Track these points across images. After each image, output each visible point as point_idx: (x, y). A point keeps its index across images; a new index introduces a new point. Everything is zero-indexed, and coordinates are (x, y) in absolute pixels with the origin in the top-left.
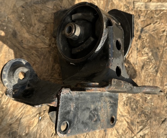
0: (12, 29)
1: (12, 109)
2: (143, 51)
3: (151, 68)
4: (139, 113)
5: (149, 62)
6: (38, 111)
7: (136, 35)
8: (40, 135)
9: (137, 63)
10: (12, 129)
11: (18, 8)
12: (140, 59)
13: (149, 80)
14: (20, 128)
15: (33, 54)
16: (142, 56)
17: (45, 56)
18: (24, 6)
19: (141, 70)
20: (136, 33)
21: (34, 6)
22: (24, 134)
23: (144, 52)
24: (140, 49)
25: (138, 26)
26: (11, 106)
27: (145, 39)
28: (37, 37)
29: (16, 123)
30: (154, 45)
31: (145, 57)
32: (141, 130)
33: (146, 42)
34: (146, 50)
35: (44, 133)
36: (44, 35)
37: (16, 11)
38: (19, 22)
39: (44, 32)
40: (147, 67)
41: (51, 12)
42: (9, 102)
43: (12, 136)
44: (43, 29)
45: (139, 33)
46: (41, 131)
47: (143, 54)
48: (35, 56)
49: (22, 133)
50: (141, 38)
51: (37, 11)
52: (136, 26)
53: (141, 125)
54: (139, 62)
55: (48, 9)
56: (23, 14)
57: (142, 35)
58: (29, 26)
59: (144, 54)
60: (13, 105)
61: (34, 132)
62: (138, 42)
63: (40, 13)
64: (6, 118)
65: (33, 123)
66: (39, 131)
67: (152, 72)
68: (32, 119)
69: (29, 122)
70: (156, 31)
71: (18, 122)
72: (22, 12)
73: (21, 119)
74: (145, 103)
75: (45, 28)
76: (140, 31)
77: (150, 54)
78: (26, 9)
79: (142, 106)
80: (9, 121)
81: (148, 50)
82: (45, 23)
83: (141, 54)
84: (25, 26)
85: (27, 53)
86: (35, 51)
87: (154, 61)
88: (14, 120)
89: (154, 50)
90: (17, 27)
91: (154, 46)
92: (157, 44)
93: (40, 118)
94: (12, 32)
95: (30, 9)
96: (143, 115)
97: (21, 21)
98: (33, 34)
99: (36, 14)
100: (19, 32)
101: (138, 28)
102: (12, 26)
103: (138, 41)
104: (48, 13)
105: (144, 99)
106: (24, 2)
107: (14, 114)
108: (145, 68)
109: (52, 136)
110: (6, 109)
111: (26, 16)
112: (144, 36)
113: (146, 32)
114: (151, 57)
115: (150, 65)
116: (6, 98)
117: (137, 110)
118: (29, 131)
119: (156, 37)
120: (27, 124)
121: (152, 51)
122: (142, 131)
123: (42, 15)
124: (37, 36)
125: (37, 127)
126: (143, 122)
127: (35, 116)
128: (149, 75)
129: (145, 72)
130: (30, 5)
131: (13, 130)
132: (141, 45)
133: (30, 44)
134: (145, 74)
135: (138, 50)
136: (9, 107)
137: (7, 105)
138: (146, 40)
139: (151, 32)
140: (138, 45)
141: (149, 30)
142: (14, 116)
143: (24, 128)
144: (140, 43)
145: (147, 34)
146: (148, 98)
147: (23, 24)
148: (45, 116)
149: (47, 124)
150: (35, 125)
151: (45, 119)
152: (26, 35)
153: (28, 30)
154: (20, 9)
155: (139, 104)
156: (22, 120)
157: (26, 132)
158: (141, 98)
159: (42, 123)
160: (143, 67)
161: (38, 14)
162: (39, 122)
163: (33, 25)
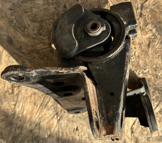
0: (6, 36)
1: (28, 116)
2: (146, 29)
3: (157, 44)
4: (152, 90)
5: (154, 38)
6: (55, 112)
7: (137, 13)
8: (62, 133)
9: (142, 42)
10: (33, 134)
11: (6, 12)
12: (144, 37)
13: (157, 56)
14: (41, 131)
15: (35, 58)
16: (146, 34)
17: (48, 57)
18: (12, 8)
19: (147, 49)
20: (137, 11)
21: (22, 5)
22: (46, 136)
23: (148, 29)
24: (144, 28)
25: (138, 4)
26: (27, 114)
27: (146, 16)
28: (35, 39)
29: (36, 128)
30: (157, 19)
31: (150, 35)
32: (157, 105)
33: (148, 19)
34: (149, 26)
35: (66, 130)
36: (41, 35)
37: (4, 16)
38: (12, 27)
39: (41, 31)
40: (153, 44)
41: (42, 8)
42: (24, 111)
43: (36, 140)
44: (39, 28)
45: (139, 10)
46: (62, 129)
47: (147, 32)
48: (38, 59)
49: (45, 135)
50: (143, 15)
51: (28, 10)
52: (135, 3)
53: (156, 102)
54: (144, 41)
55: (38, 5)
56: (13, 17)
57: (143, 12)
58: (23, 29)
59: (149, 31)
60: (28, 112)
61: (56, 132)
62: (140, 21)
63: (31, 12)
64: (25, 126)
65: (53, 124)
66: (61, 130)
67: (159, 48)
68: (51, 121)
69: (49, 124)
70: (156, 5)
71: (38, 127)
72: (12, 15)
73: (40, 123)
74: (157, 80)
75: (40, 27)
76: (140, 8)
77: (154, 31)
78: (15, 11)
79: (155, 83)
80: (29, 128)
81: (151, 26)
82: (39, 22)
83: (146, 32)
84: (18, 30)
85: (29, 58)
86: (36, 53)
87: (159, 37)
88: (33, 125)
89: (157, 25)
90: (10, 32)
91: (157, 21)
92: (160, 18)
93: (59, 118)
94: (7, 39)
95: (20, 10)
96: (157, 91)
97: (13, 25)
98: (29, 37)
99: (27, 14)
100: (14, 38)
101: (137, 5)
102: (5, 33)
103: (140, 19)
104: (39, 10)
105: (155, 76)
106: (11, 4)
107: (32, 120)
108: (152, 45)
109: (74, 131)
110: (22, 117)
111: (17, 18)
112: (144, 12)
113: (147, 8)
114: (156, 33)
115: (155, 42)
116: (19, 107)
117: (151, 88)
118: (51, 132)
119: (157, 10)
120: (47, 126)
121: (155, 27)
122: (159, 107)
123: (34, 14)
124: (34, 37)
125: (58, 127)
126: (158, 98)
127: (53, 117)
128: (157, 52)
129: (152, 50)
130: (18, 5)
131: (35, 135)
132: (143, 22)
133: (29, 48)
134: (153, 52)
135: (142, 29)
136: (25, 115)
137: (22, 113)
138: (148, 16)
139: (151, 7)
140: (140, 23)
141: (149, 5)
142: (33, 123)
143: (46, 130)
144: (142, 21)
145: (148, 10)
146: (159, 74)
147: (17, 29)
148: (63, 115)
149: (67, 122)
150: (55, 125)
151: (63, 117)
152: (23, 39)
153: (23, 33)
154: (9, 12)
155: (151, 81)
156: (42, 124)
157: (49, 134)
158: (152, 76)
159: (62, 121)
160: (149, 46)
161: (29, 13)
162: (59, 121)
163: (27, 26)
